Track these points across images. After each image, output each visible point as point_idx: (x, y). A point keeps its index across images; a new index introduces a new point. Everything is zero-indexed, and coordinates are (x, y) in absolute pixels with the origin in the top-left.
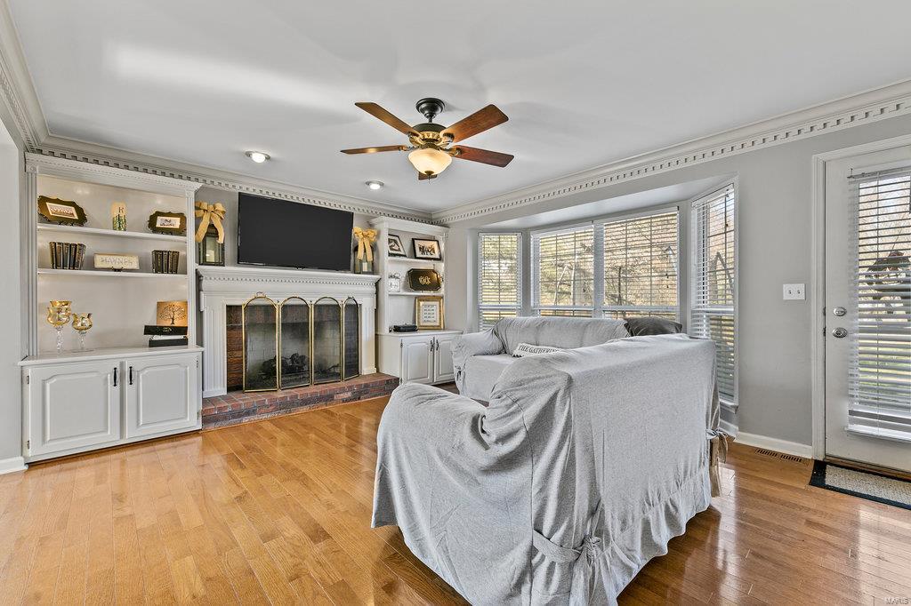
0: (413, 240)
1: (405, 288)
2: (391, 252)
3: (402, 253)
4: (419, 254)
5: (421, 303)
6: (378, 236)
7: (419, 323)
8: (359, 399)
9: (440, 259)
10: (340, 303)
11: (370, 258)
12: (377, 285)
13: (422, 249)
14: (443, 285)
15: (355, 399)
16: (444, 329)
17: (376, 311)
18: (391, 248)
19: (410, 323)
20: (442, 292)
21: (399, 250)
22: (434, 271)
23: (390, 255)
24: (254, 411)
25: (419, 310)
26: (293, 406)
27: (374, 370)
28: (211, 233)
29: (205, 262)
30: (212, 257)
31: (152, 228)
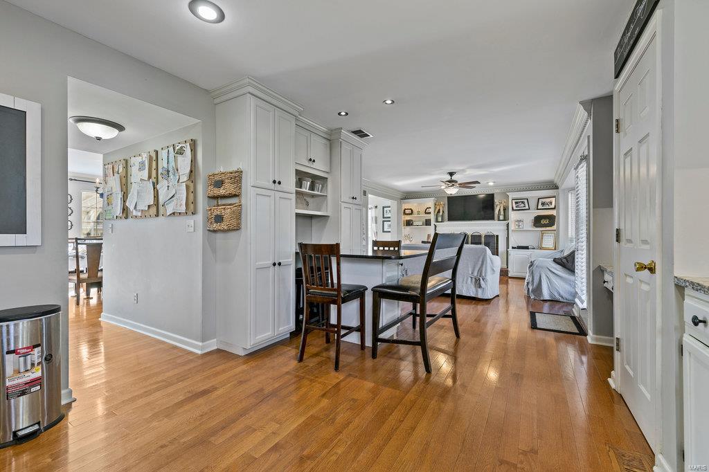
0: (538, 199)
1: (531, 227)
4: (540, 207)
5: (543, 234)
9: (554, 208)
10: (482, 234)
12: (507, 226)
13: (543, 204)
20: (555, 227)
21: (525, 206)
25: (542, 238)
28: (439, 212)
29: (437, 222)
30: (440, 219)
31: (426, 213)
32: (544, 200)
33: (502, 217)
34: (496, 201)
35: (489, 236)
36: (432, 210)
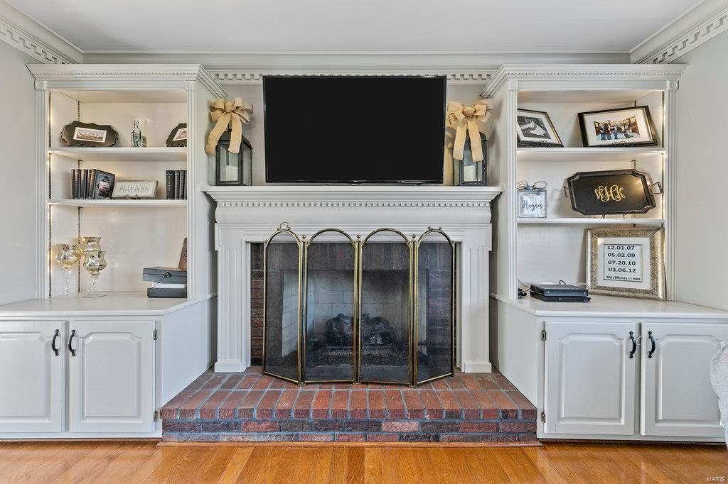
0: (581, 117)
1: (560, 211)
2: (523, 138)
3: (554, 140)
4: (593, 138)
5: (600, 241)
6: (496, 112)
7: (593, 280)
8: (437, 439)
9: (653, 143)
10: (410, 239)
11: (477, 154)
12: (494, 205)
13: (604, 131)
14: (661, 201)
15: (426, 438)
16: (666, 299)
17: (493, 256)
18: (526, 132)
19: (572, 280)
20: (660, 214)
21: (546, 136)
22: (634, 173)
23: (521, 144)
24: (236, 424)
25: (594, 255)
26: (302, 429)
27: (486, 368)
28: (224, 140)
29: (219, 182)
30: (231, 172)
31: (170, 143)
32: (602, 119)
33: (470, 173)
34: (453, 106)
35: (433, 245)
36: (194, 135)
